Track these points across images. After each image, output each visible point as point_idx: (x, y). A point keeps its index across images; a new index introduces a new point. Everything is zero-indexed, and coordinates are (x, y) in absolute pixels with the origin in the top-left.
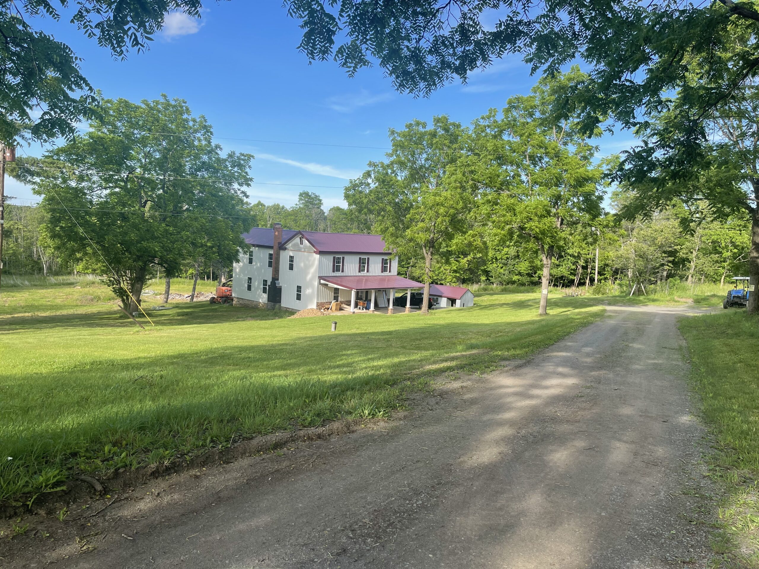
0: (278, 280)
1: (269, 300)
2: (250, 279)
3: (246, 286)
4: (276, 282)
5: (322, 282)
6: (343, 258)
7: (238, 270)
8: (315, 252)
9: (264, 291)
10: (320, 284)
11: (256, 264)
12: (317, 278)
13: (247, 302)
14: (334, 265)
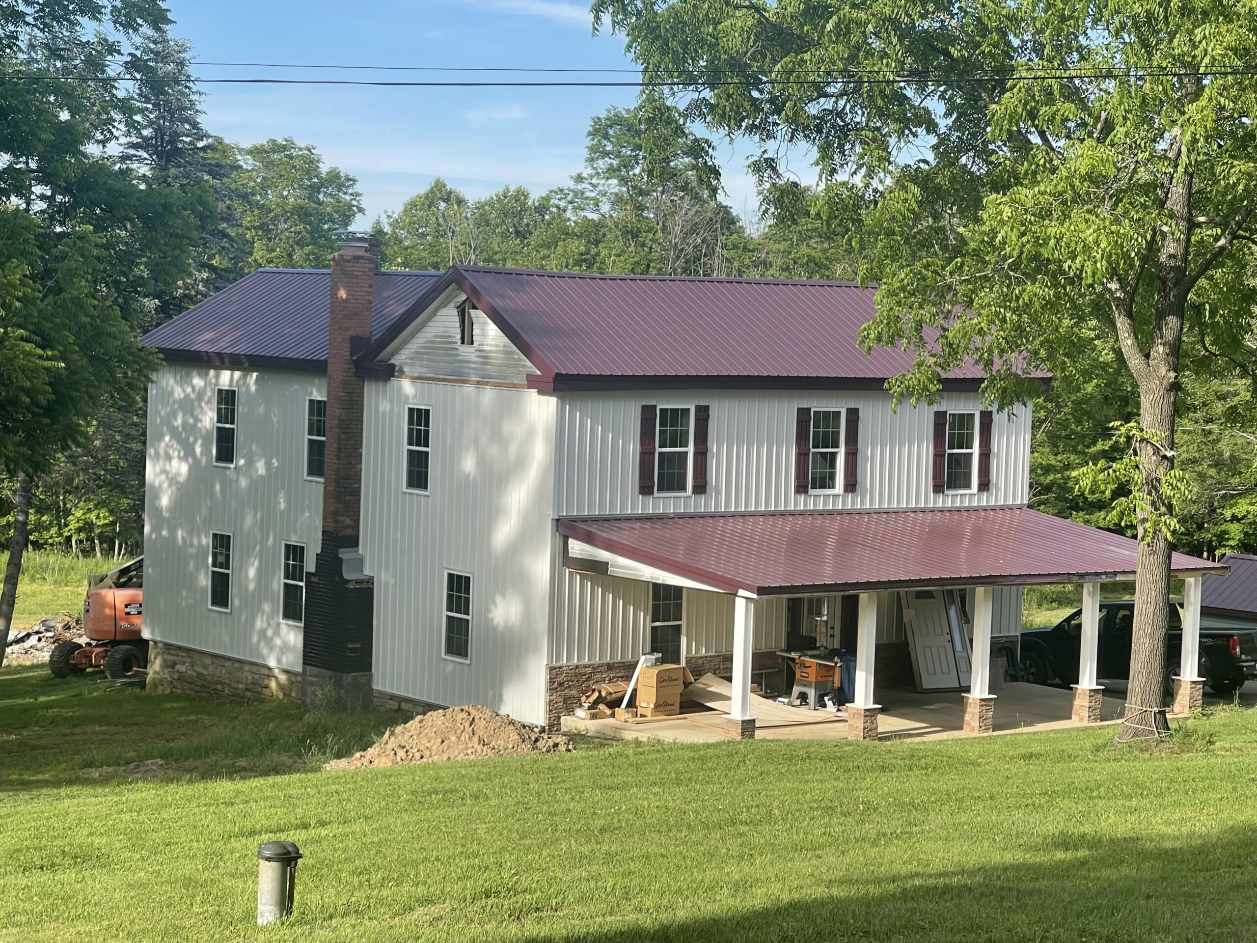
0: (353, 542)
1: (309, 654)
2: (222, 543)
3: (205, 581)
4: (345, 554)
5: (577, 548)
6: (703, 414)
7: (165, 501)
8: (532, 382)
9: (290, 613)
10: (564, 559)
11: (250, 463)
12: (549, 527)
13: (211, 670)
14: (646, 456)
